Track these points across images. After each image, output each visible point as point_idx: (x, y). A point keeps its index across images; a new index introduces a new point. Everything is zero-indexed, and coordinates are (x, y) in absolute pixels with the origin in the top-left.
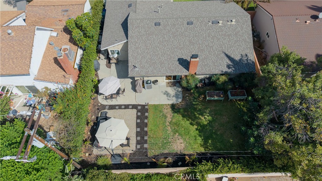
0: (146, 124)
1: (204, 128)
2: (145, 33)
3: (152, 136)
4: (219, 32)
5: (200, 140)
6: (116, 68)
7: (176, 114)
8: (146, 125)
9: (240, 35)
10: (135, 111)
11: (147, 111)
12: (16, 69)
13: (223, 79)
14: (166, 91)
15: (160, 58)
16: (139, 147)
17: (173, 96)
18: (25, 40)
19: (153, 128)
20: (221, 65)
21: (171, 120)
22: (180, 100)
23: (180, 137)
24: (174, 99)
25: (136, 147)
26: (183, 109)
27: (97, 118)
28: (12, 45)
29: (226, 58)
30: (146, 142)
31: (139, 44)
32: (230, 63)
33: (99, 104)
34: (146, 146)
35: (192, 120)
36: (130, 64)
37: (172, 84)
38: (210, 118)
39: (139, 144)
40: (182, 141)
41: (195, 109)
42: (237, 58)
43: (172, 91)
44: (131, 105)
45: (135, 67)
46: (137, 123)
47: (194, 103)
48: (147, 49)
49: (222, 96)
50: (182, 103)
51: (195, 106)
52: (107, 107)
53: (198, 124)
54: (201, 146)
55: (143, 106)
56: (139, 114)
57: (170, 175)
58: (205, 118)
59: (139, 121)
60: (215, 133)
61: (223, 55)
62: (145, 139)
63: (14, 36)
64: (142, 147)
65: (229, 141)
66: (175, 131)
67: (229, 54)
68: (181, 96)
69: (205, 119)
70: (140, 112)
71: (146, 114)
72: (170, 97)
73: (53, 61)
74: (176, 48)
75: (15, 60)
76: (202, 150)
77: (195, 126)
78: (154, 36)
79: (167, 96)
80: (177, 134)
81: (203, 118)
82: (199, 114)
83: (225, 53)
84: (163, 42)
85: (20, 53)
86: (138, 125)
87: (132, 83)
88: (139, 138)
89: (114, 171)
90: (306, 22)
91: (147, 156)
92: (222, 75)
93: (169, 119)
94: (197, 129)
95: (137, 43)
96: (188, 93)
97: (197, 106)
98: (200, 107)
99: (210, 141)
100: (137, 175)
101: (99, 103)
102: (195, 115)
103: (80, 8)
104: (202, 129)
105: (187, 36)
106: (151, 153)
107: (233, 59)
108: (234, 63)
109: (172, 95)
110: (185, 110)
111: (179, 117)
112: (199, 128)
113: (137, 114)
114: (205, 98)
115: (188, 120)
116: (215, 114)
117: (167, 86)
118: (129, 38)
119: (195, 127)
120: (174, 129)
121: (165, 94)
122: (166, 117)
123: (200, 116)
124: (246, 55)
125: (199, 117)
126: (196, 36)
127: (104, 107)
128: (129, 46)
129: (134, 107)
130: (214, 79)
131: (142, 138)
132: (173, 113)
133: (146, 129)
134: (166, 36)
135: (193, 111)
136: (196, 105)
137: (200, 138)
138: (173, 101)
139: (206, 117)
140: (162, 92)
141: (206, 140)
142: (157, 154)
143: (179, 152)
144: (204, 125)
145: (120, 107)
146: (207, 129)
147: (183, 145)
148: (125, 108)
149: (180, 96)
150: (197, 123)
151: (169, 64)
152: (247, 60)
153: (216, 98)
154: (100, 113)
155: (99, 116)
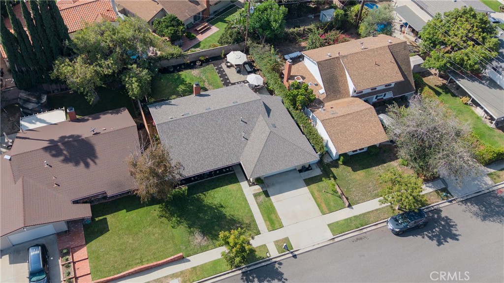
8: (220, 77)
9: (164, 115)
16: (220, 66)
19: (215, 76)
21: (205, 83)
30: (216, 69)
38: (178, 89)
40: (194, 75)
42: (164, 106)
46: (227, 76)
53: (186, 84)
56: (228, 81)
76: (180, 73)
80: (198, 77)
82: (186, 90)
88: (222, 70)
94: (186, 81)
107: (168, 105)
120: (201, 79)
122: (209, 84)
126: (200, 106)
132: (205, 87)
137: (183, 78)
141: (179, 77)
142: (207, 66)
143: (194, 69)
144: (181, 84)
146: (179, 83)
152: (156, 107)
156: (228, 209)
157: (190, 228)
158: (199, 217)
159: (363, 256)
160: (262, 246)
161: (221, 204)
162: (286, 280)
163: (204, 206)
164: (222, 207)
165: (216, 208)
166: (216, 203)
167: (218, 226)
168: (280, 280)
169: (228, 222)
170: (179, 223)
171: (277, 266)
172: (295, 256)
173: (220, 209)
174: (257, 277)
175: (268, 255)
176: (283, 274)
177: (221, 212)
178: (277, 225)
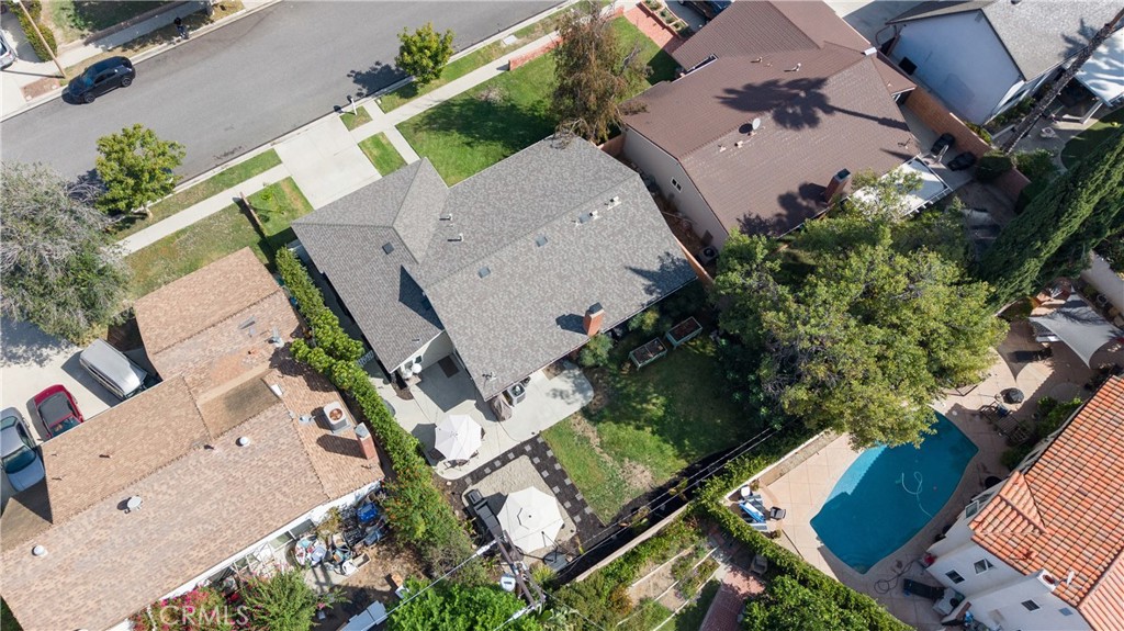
0: (562, 471)
1: (663, 424)
2: (470, 301)
3: (586, 488)
4: (600, 233)
5: (669, 449)
6: (425, 393)
7: (601, 425)
8: (563, 474)
9: (639, 222)
10: (524, 459)
11: (545, 447)
12: (298, 503)
13: (651, 318)
14: (554, 390)
15: (523, 336)
16: (578, 519)
17: (574, 392)
18: (281, 441)
19: (579, 472)
20: (635, 295)
21: (598, 440)
22: (591, 393)
23: (634, 463)
24: (578, 396)
25: (574, 521)
26: (607, 407)
27: (465, 510)
28: (260, 463)
29: (636, 277)
30: (583, 504)
31: (472, 328)
32: (647, 282)
33: (449, 483)
34: (588, 510)
35: (635, 421)
36: (475, 377)
37: (556, 369)
38: (662, 400)
39: (576, 514)
40: (641, 467)
41: (628, 397)
42: (655, 267)
43: (563, 383)
44: (509, 451)
45: (487, 376)
46: (546, 480)
47: (619, 386)
48: (490, 330)
49: (661, 348)
50: (599, 397)
51: (625, 391)
52: (468, 480)
53: (650, 422)
54: (678, 457)
55: (533, 441)
56: (537, 460)
57: (659, 534)
58: (654, 404)
59: (546, 474)
60: (687, 423)
61: (629, 274)
62: (579, 499)
63: (254, 443)
64: (584, 516)
65: (716, 424)
66: (620, 457)
67: (639, 267)
68: (587, 385)
69: (655, 406)
70: (535, 456)
71: (550, 454)
72: (568, 397)
73: (320, 448)
74: (542, 301)
75: (285, 489)
76: (683, 464)
77: (646, 429)
78: (491, 299)
79: (562, 398)
80: (627, 460)
81: (650, 407)
82: (641, 403)
83: (631, 269)
84: (512, 302)
85: (286, 471)
86: (550, 482)
87: (477, 406)
88: (568, 505)
89: (580, 579)
90: (736, 145)
91: (602, 526)
92: (645, 311)
93: (595, 441)
94: (653, 433)
95: (466, 328)
96: (596, 372)
97: (628, 389)
98: (634, 389)
99: (686, 442)
100: (611, 564)
101: (446, 481)
102: (634, 408)
103: (278, 303)
104: (662, 428)
105: (550, 270)
106: (606, 517)
107: (649, 272)
108: (654, 280)
109: (571, 392)
110: (612, 407)
111: (610, 428)
112: (655, 428)
113: (533, 462)
114: (634, 366)
115: (629, 424)
116: (667, 388)
117: (550, 378)
118: (446, 326)
119: (649, 429)
120: (616, 454)
121: (555, 396)
122: (587, 440)
123: (644, 405)
124: (668, 254)
125: (643, 408)
126: (565, 261)
127: (460, 484)
128: (455, 342)
129: (518, 451)
130: (634, 325)
131: (573, 500)
132: (595, 425)
133: (568, 482)
134: (511, 288)
135: (625, 402)
136: (625, 387)
137: (668, 446)
138: (578, 402)
139: (654, 401)
140: (547, 394)
141: (678, 444)
142: (616, 514)
143: (648, 489)
144: (660, 418)
145: (491, 466)
146: (669, 423)
147: (647, 473)
148: (503, 464)
149: (585, 386)
150: (646, 421)
151: (545, 339)
152: (673, 262)
153: (653, 357)
154: (463, 498)
155: (467, 505)
156: (456, 143)
157: (513, 106)
158: (502, 122)
159: (226, 130)
160: (390, 110)
161: (472, 147)
162: (349, 76)
163: (499, 139)
164: (468, 144)
165: (478, 139)
166: (480, 148)
167: (467, 117)
168: (359, 74)
169: (454, 125)
170: (533, 108)
171: (365, 91)
172: (337, 109)
173: (470, 140)
174: (393, 71)
175: (379, 101)
176: (355, 82)
177: (468, 135)
178: (369, 144)
